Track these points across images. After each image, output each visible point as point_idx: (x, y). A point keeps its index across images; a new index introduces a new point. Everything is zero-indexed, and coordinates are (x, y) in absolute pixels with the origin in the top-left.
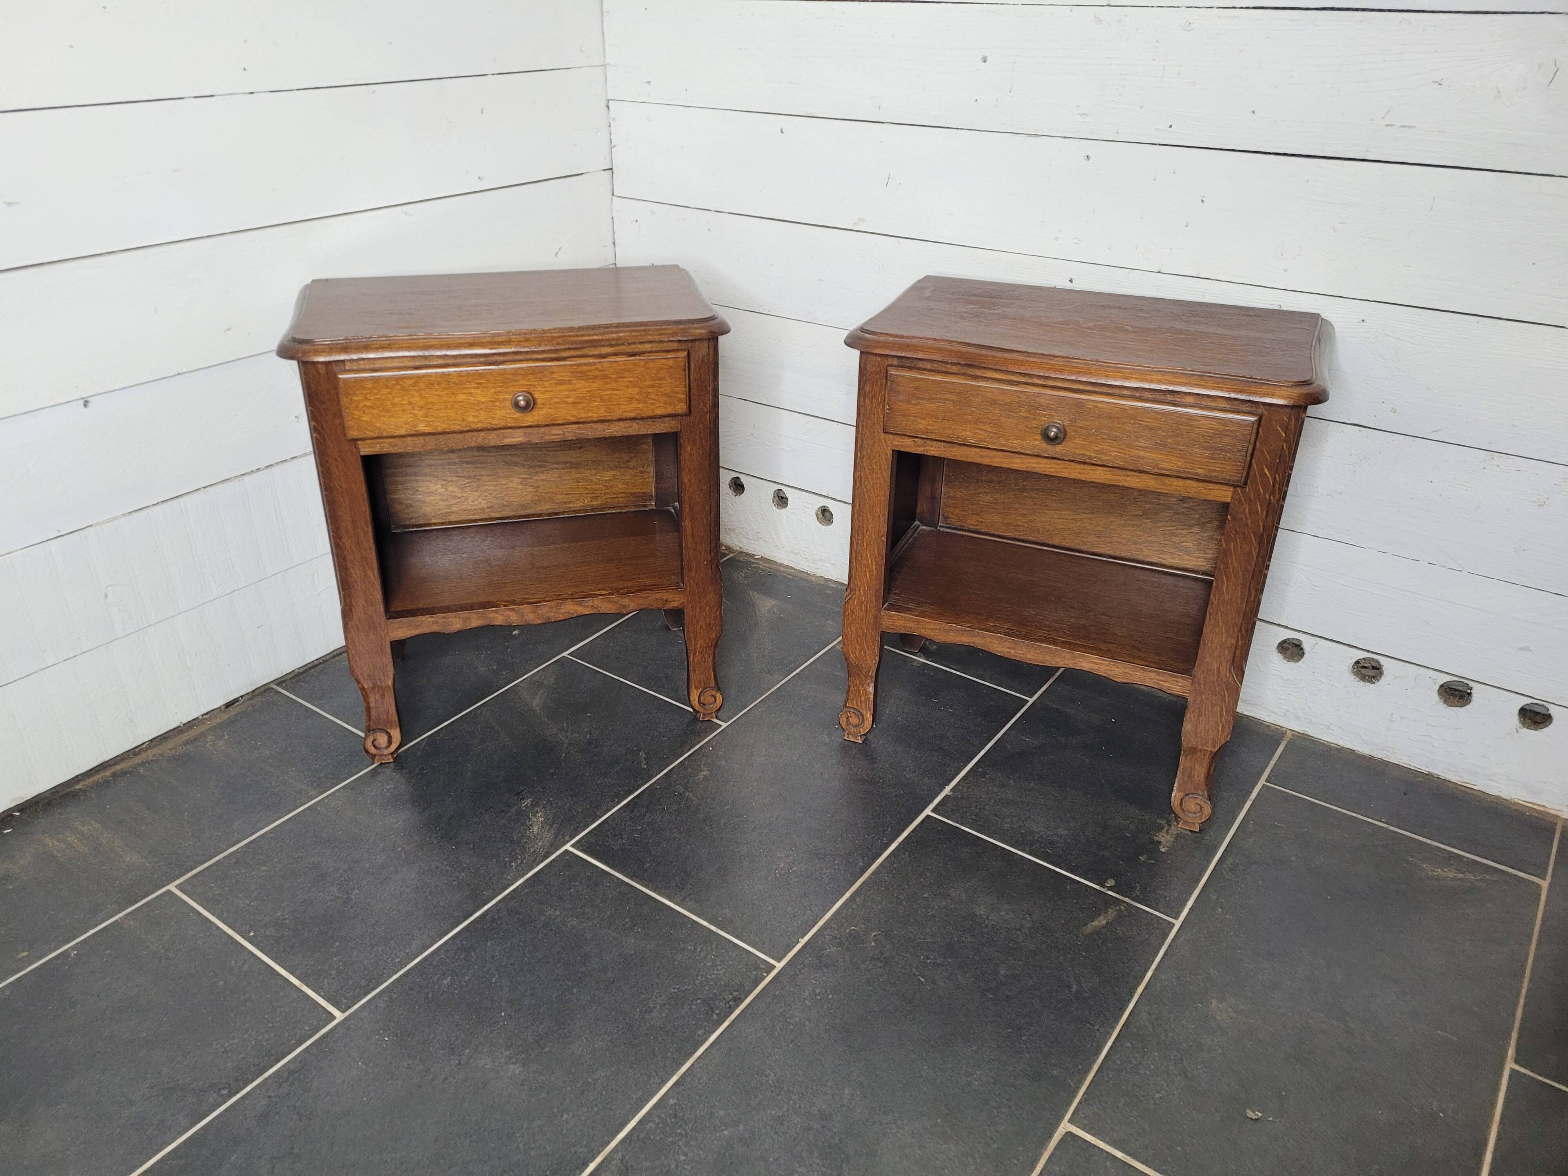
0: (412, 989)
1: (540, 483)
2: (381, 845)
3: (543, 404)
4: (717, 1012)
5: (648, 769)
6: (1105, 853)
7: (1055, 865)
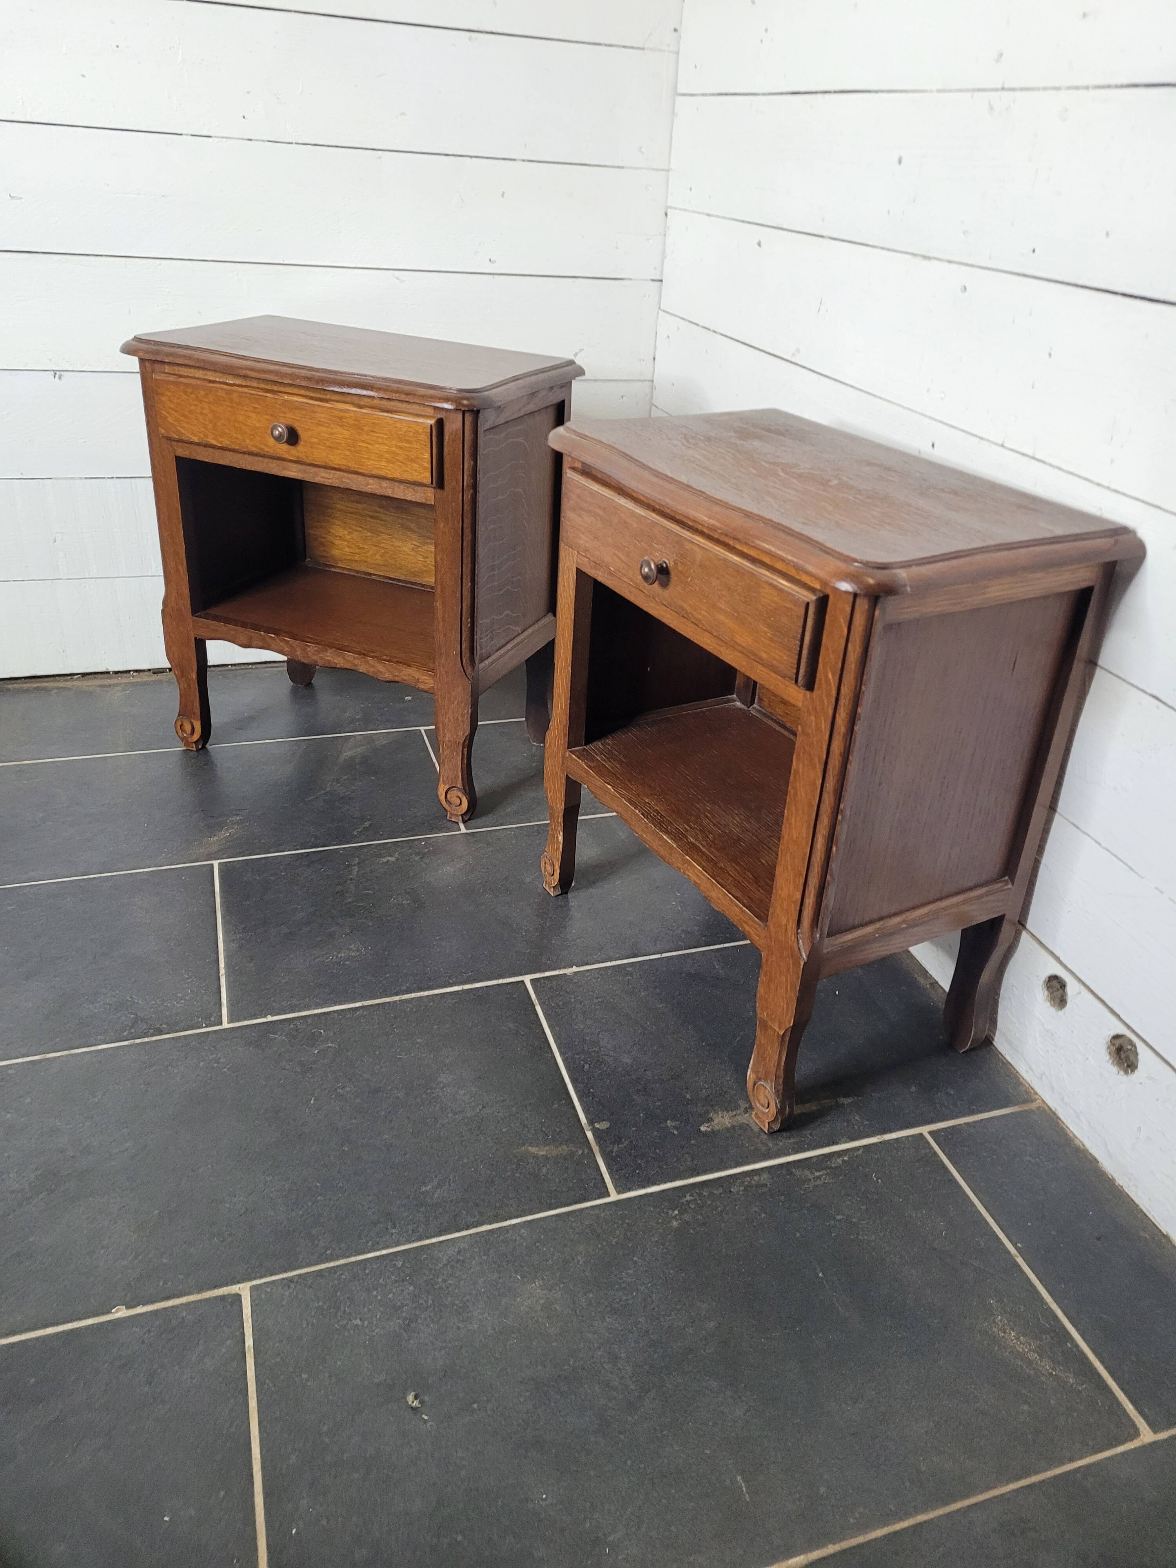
2: (107, 802)
3: (305, 441)
4: (133, 1030)
5: (355, 836)
6: (638, 1099)
7: (574, 1081)
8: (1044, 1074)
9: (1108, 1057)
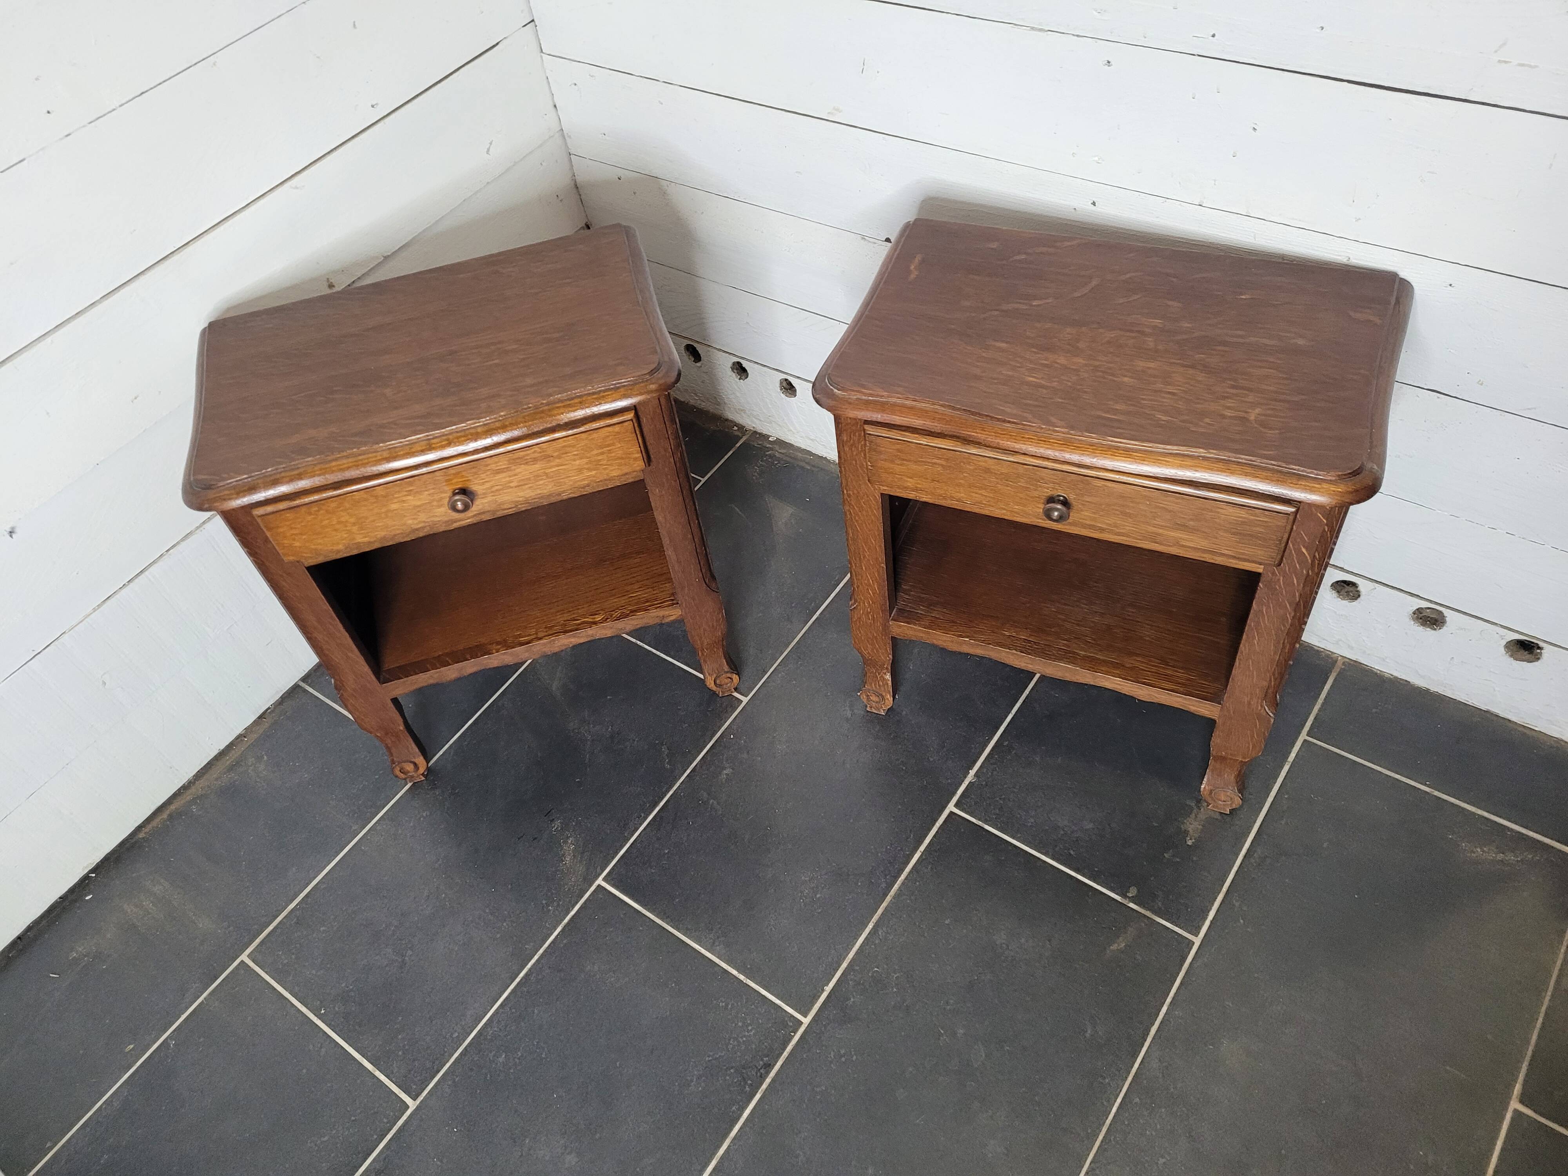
0: (471, 1070)
2: (426, 893)
3: (484, 494)
4: (749, 1082)
5: (672, 769)
6: (1130, 852)
9: (1412, 622)
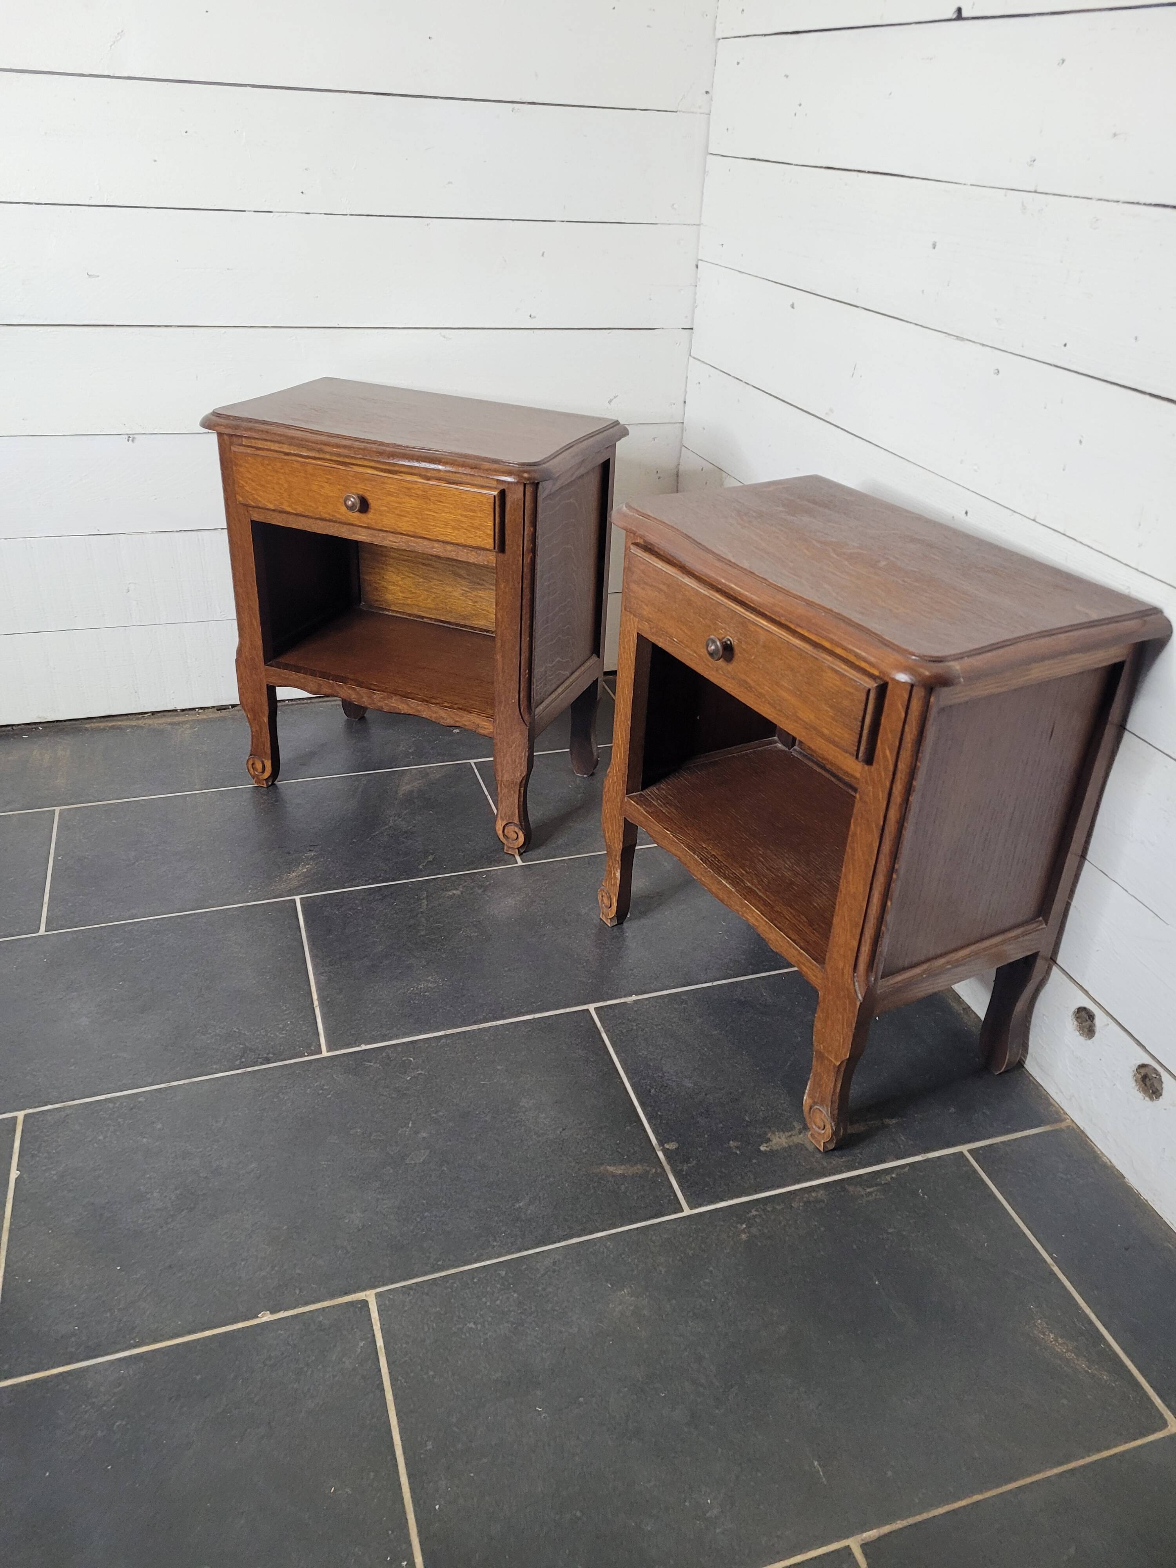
0: (94, 939)
1: (478, 599)
2: (191, 840)
3: (375, 510)
4: (242, 1060)
5: (421, 870)
6: (702, 1121)
7: (642, 1104)
8: (1073, 1096)
9: (1134, 1084)
